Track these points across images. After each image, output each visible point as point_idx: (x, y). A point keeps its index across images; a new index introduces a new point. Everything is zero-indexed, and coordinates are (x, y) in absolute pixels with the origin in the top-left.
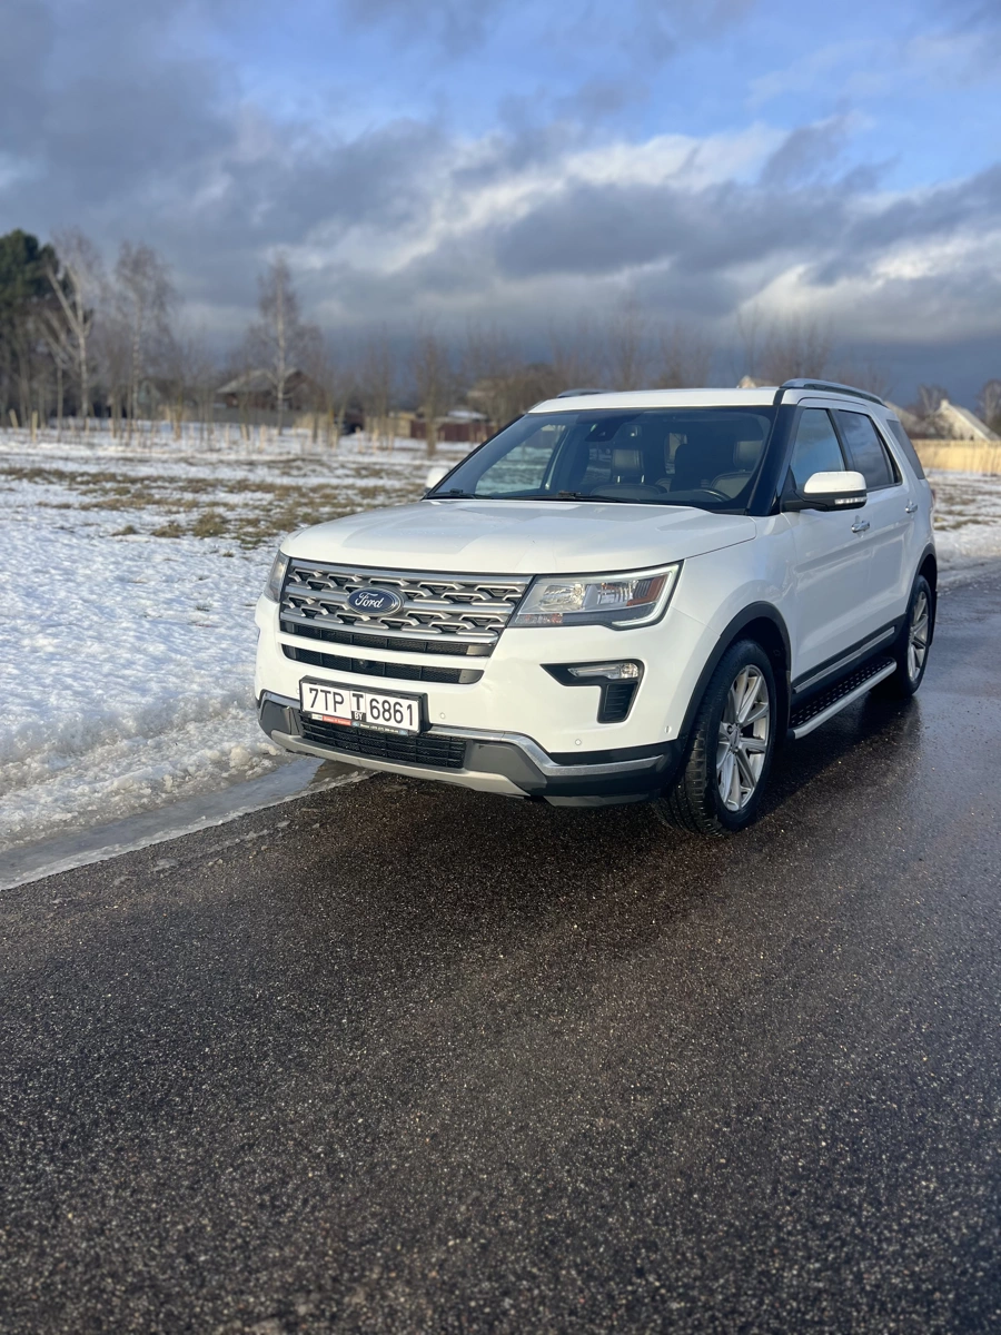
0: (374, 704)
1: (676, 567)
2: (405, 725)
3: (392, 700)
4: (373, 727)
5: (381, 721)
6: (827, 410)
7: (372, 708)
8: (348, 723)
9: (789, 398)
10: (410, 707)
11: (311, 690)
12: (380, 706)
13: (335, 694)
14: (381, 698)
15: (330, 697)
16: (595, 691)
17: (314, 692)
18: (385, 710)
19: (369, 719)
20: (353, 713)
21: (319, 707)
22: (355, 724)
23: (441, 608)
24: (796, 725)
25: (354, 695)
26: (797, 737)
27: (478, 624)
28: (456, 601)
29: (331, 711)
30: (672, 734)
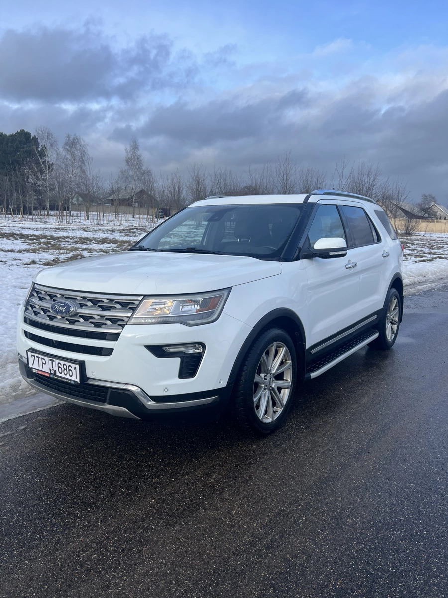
0: (59, 365)
1: (228, 290)
2: (73, 378)
3: (68, 364)
4: (59, 378)
5: (63, 375)
6: (336, 205)
7: (59, 367)
8: (48, 375)
9: (313, 199)
10: (75, 368)
11: (32, 356)
12: (62, 367)
13: (42, 359)
14: (62, 363)
15: (40, 360)
16: (177, 361)
17: (33, 357)
18: (65, 369)
19: (58, 374)
20: (50, 369)
21: (36, 365)
22: (51, 376)
23: (96, 313)
24: (313, 371)
25: (50, 360)
26: (312, 378)
27: (114, 321)
28: (104, 308)
29: (41, 368)
30: (223, 384)
